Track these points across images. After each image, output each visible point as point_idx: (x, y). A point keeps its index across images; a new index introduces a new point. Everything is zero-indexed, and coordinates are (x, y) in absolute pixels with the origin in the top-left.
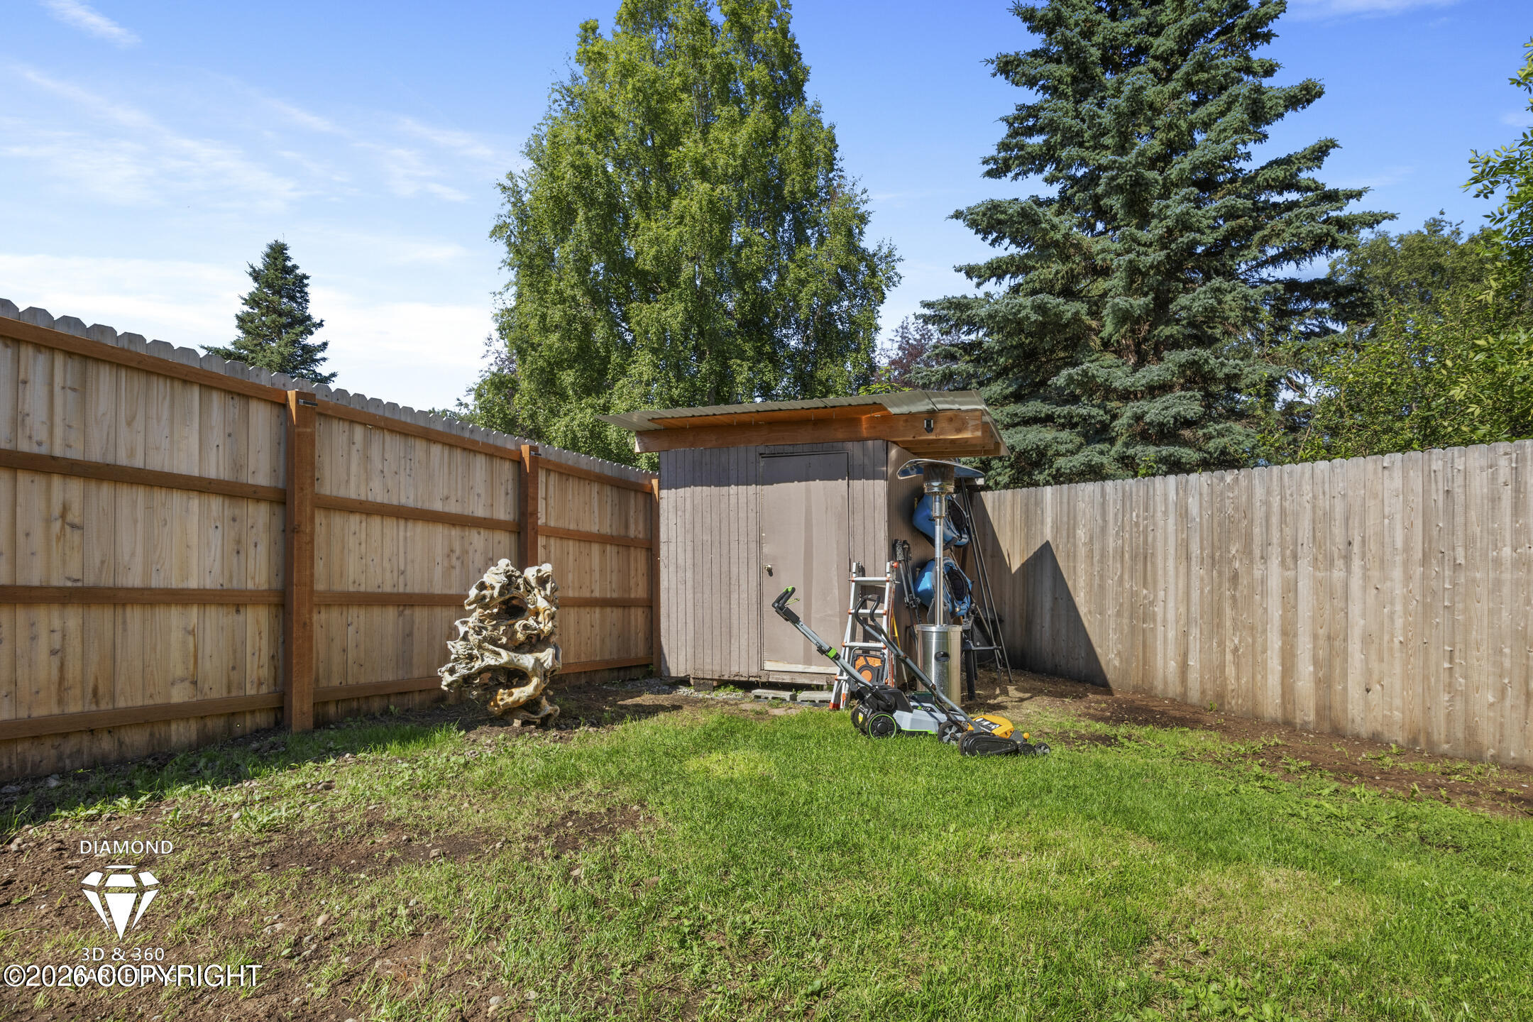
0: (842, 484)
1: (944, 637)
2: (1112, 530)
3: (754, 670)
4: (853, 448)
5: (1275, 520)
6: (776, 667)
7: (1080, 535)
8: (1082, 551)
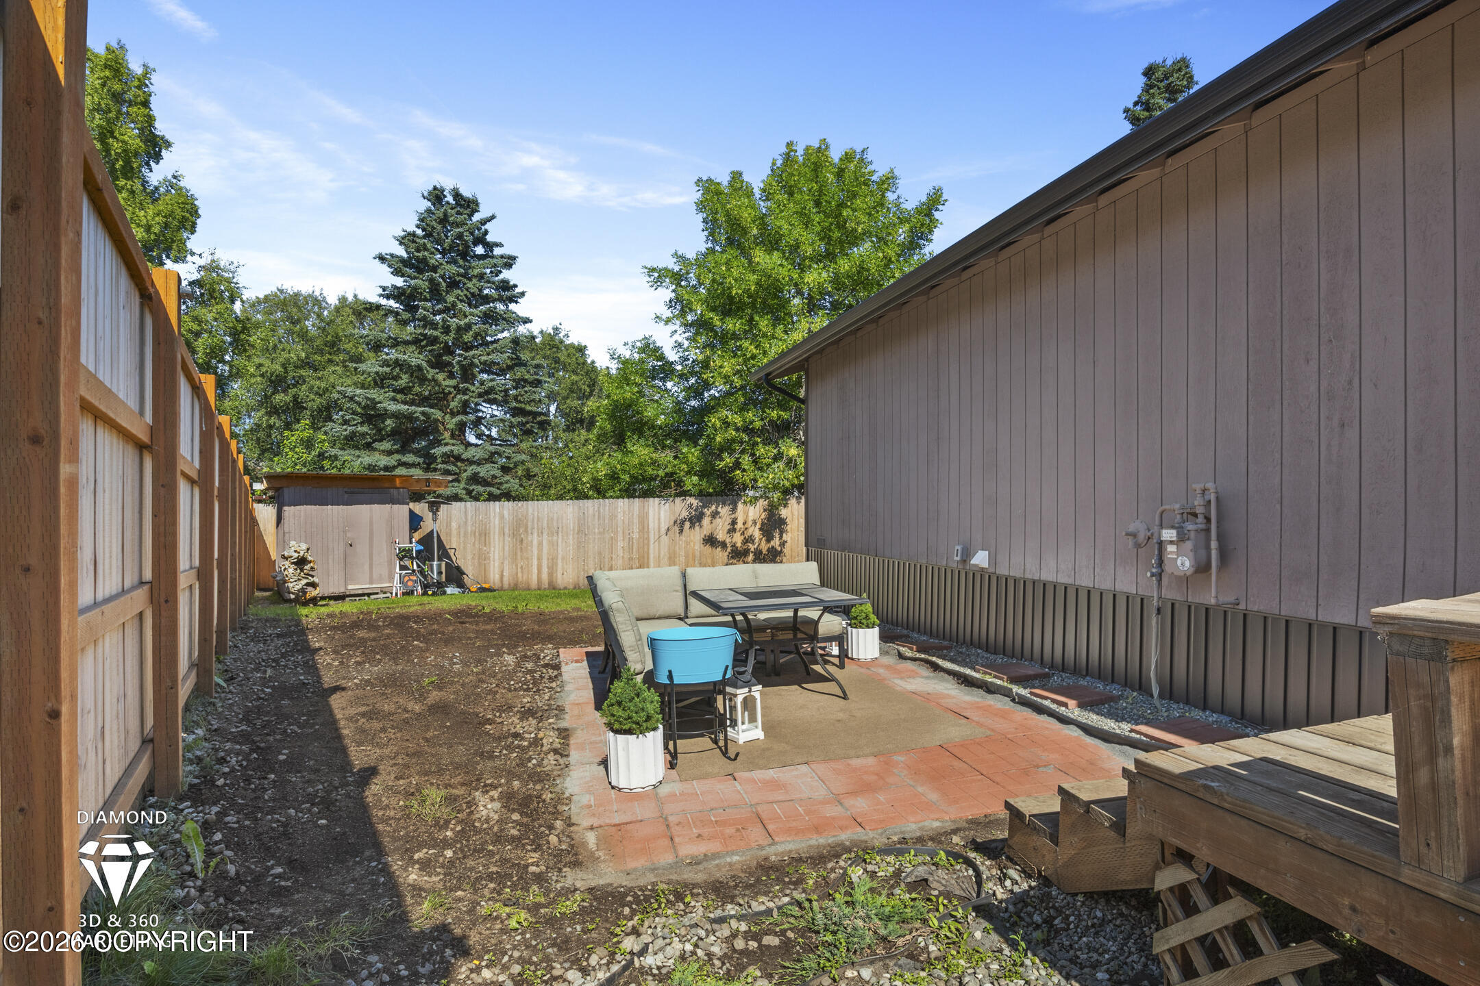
0: (388, 506)
1: (439, 566)
2: (470, 523)
3: (342, 590)
4: (394, 492)
5: (536, 520)
6: (353, 587)
7: (454, 525)
8: (454, 532)
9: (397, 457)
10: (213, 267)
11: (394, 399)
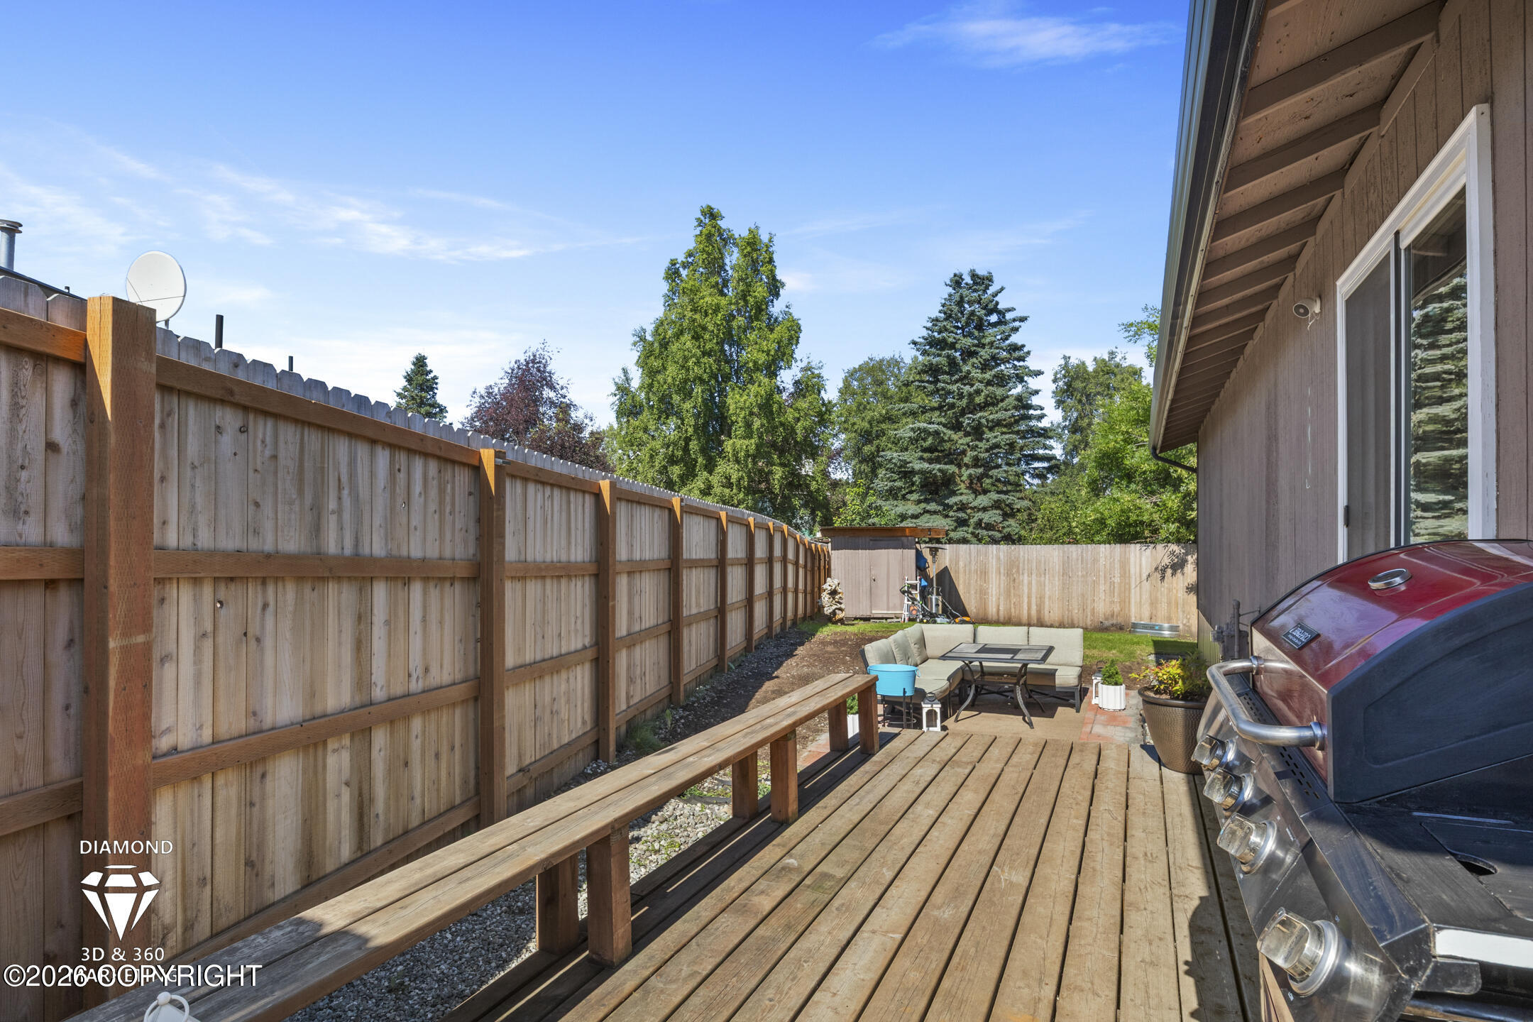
0: (899, 551)
3: (869, 614)
5: (1026, 562)
7: (961, 564)
8: (961, 570)
9: (923, 505)
10: (808, 368)
11: (921, 458)
